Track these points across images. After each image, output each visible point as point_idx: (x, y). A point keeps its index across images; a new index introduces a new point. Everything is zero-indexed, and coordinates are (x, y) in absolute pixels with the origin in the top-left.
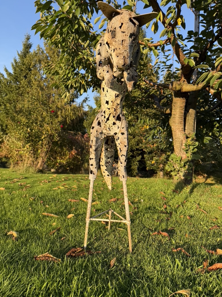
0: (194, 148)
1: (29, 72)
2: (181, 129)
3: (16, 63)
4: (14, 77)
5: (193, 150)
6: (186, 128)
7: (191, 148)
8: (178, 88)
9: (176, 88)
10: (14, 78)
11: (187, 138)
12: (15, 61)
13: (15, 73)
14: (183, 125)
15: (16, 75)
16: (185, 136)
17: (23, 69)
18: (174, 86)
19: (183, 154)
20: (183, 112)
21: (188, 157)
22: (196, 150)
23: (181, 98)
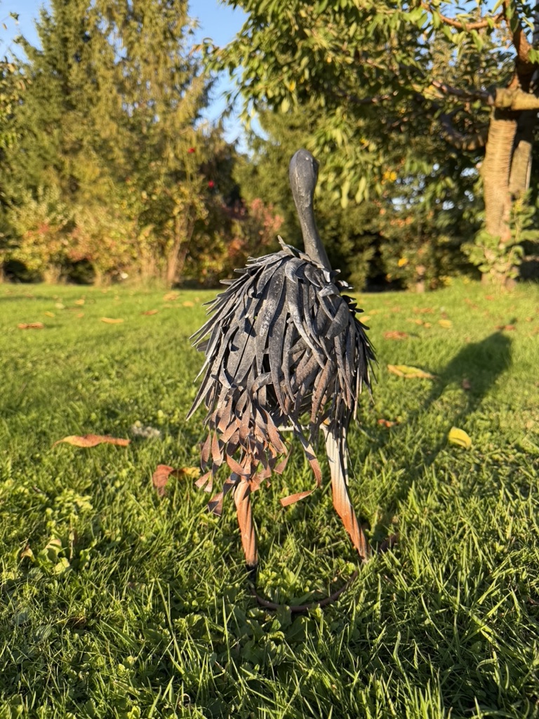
0: (527, 219)
1: (86, 45)
2: (502, 183)
3: (48, 20)
4: (47, 59)
5: (524, 222)
6: (511, 180)
7: (522, 218)
8: (507, 103)
9: (502, 103)
10: (49, 63)
11: (514, 198)
12: (44, 14)
13: (50, 50)
14: (507, 174)
15: (52, 53)
16: (509, 196)
17: (68, 35)
18: (499, 99)
19: (505, 231)
20: (510, 147)
21: (514, 237)
22: (530, 222)
23: (509, 122)
